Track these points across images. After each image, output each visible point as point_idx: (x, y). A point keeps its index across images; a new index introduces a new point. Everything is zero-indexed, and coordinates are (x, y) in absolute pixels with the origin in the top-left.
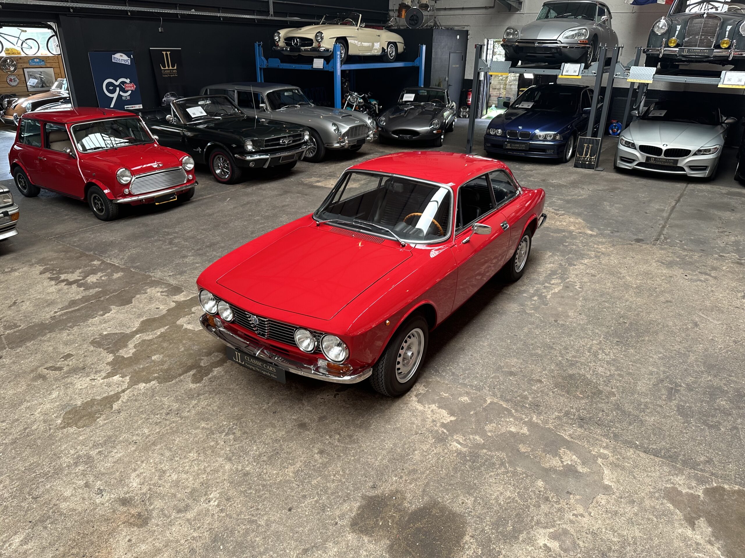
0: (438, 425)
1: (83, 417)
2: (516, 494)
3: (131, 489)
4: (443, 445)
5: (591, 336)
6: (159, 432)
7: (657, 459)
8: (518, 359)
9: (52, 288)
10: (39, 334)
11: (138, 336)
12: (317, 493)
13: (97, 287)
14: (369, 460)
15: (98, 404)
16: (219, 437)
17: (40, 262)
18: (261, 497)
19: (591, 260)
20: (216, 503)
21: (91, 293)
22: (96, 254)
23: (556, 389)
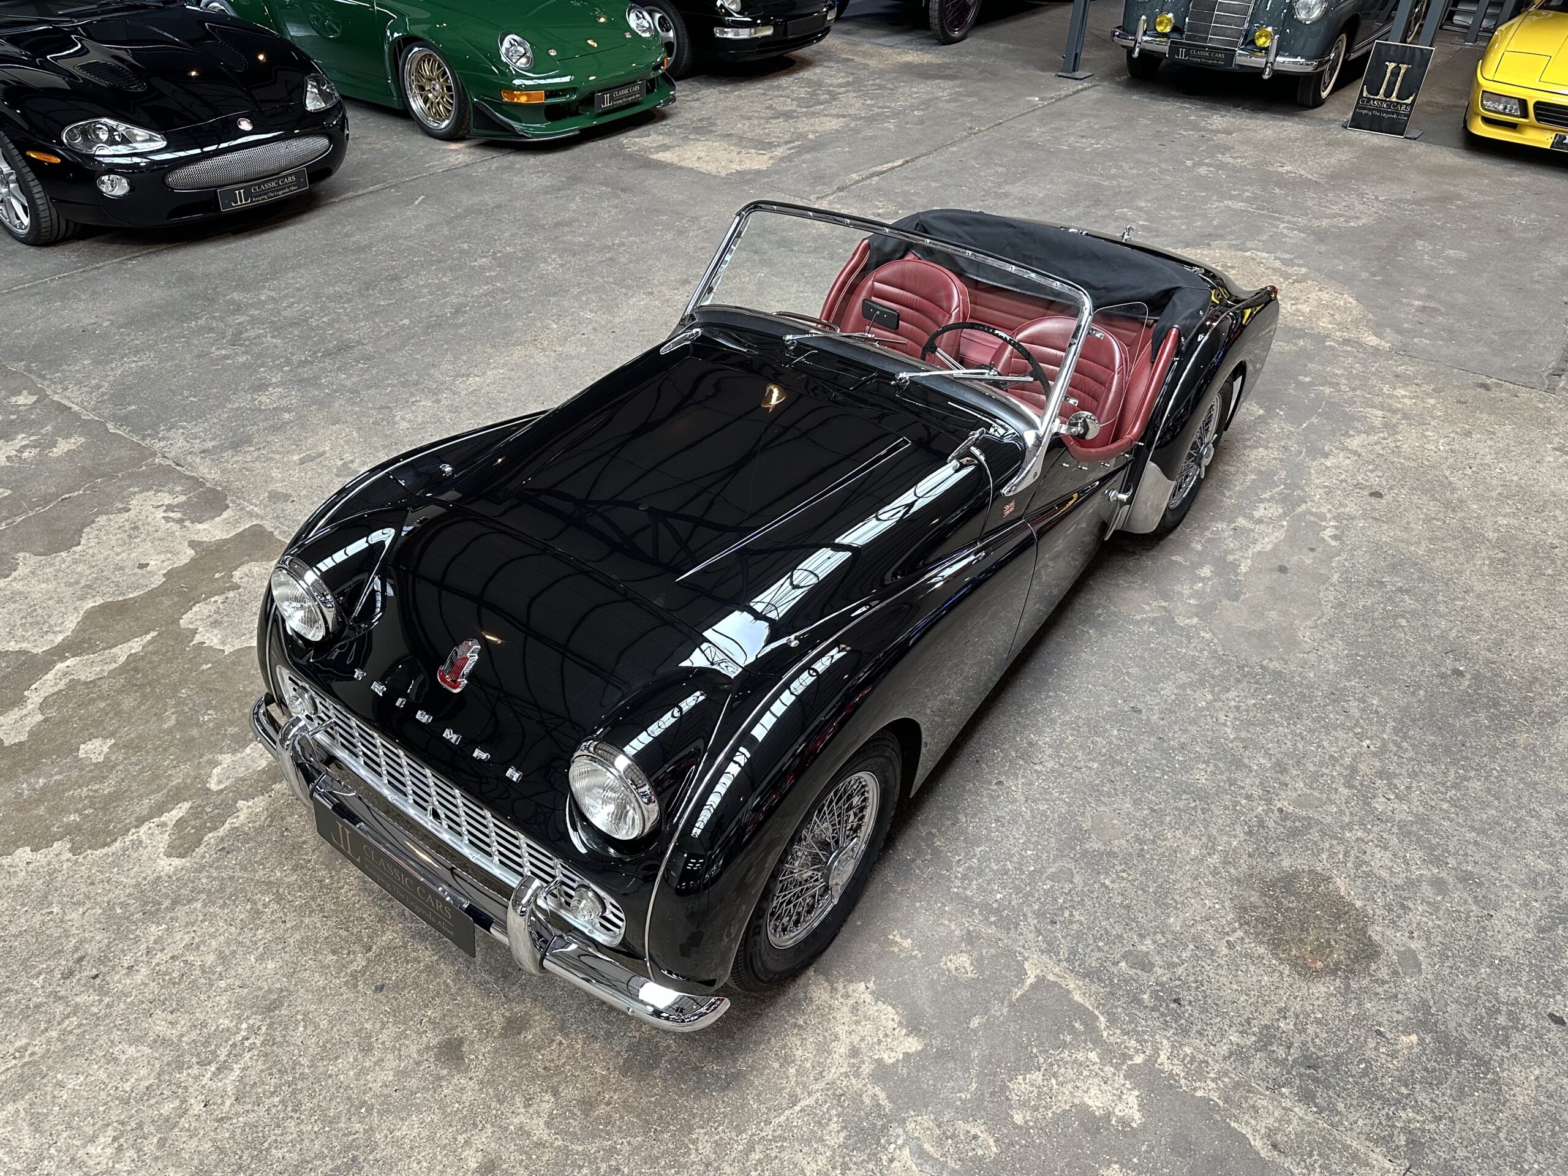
0: (866, 1069)
11: (63, 665)
13: (1, 483)
22: (30, 372)
23: (1240, 933)
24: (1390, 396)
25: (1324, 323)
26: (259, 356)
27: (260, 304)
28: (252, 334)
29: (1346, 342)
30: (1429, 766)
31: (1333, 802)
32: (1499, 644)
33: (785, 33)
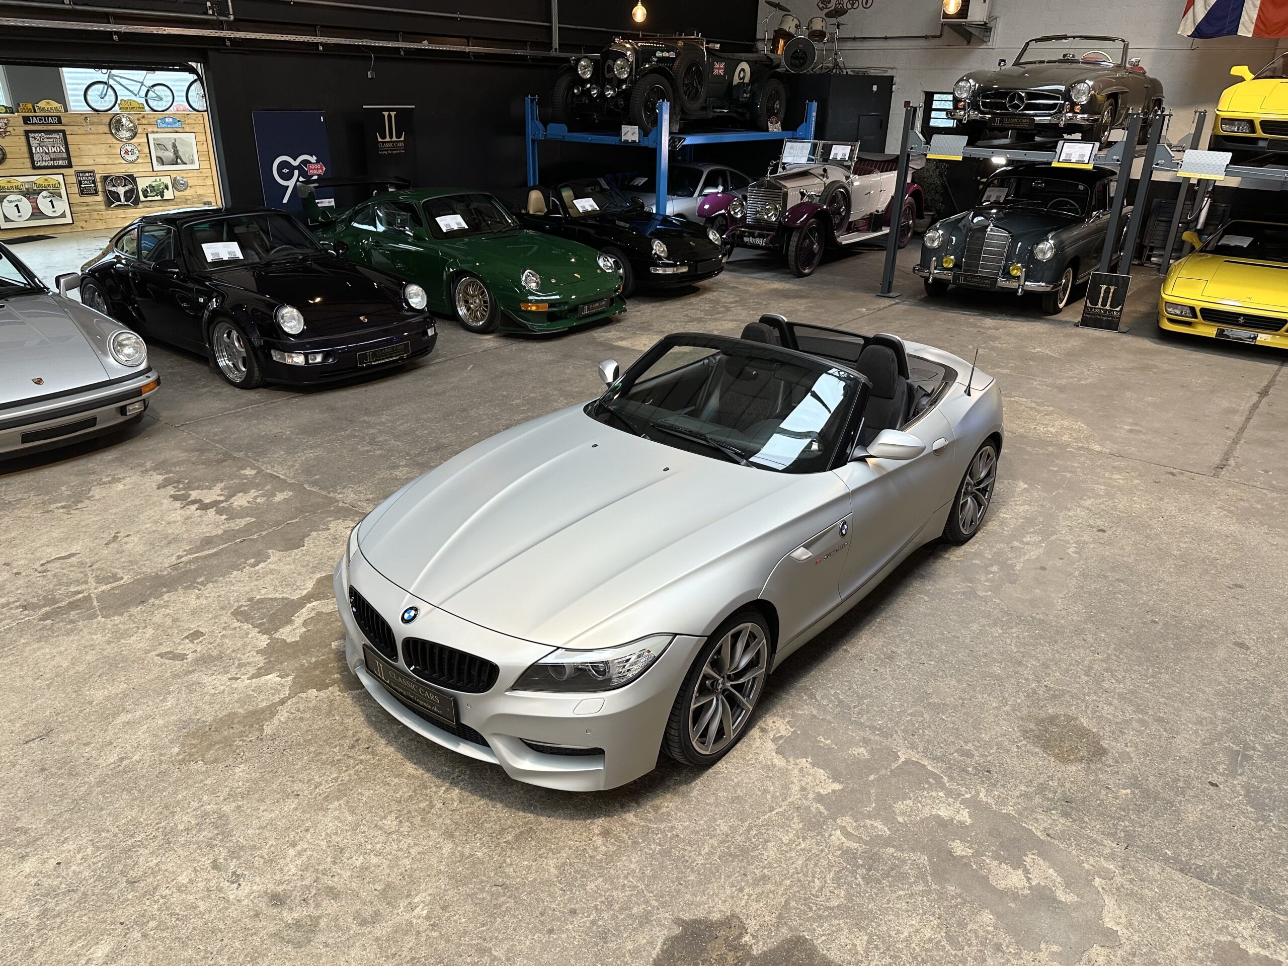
0: (811, 796)
1: (214, 745)
2: (943, 935)
3: (287, 878)
4: (818, 834)
5: (1092, 646)
6: (336, 779)
7: (1203, 886)
8: (959, 681)
9: (176, 513)
10: (151, 594)
11: (308, 605)
12: (596, 906)
13: (248, 515)
14: (687, 853)
15: (239, 722)
16: (436, 793)
17: (159, 467)
18: (501, 906)
19: (1098, 501)
20: (425, 912)
21: (237, 525)
22: (249, 457)
23: (1024, 742)
24: (1111, 479)
25: (1066, 438)
26: (389, 451)
27: (383, 424)
28: (382, 439)
29: (1079, 448)
30: (1136, 667)
31: (1078, 683)
32: (1181, 608)
33: (696, 270)
